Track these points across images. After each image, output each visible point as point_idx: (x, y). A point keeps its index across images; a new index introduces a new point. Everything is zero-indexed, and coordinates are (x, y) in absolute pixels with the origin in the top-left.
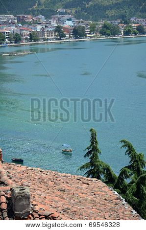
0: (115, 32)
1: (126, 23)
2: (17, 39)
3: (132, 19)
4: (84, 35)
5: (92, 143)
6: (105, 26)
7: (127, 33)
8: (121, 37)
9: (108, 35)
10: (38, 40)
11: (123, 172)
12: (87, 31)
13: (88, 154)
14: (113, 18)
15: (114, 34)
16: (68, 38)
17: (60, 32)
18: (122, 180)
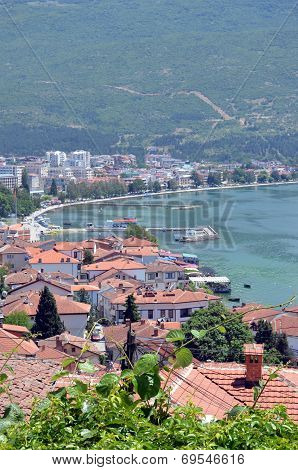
15: (248, 181)
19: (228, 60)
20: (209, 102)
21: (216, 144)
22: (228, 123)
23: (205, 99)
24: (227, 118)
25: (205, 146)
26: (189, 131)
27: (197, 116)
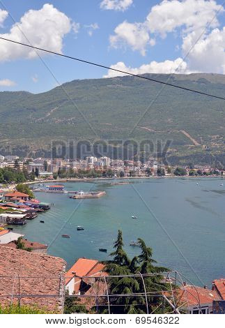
0: (183, 173)
1: (191, 168)
2: (122, 175)
3: (195, 166)
4: (164, 175)
5: (119, 239)
6: (177, 169)
7: (191, 174)
8: (187, 176)
9: (179, 175)
10: (134, 176)
11: (135, 259)
12: (166, 172)
13: (115, 246)
14: (184, 165)
15: (183, 175)
16: (154, 176)
17: (149, 172)
18: (134, 263)
19: (203, 115)
20: (188, 136)
21: (187, 157)
22: (196, 147)
23: (187, 134)
24: (197, 144)
25: (180, 158)
26: (175, 150)
27: (180, 143)
